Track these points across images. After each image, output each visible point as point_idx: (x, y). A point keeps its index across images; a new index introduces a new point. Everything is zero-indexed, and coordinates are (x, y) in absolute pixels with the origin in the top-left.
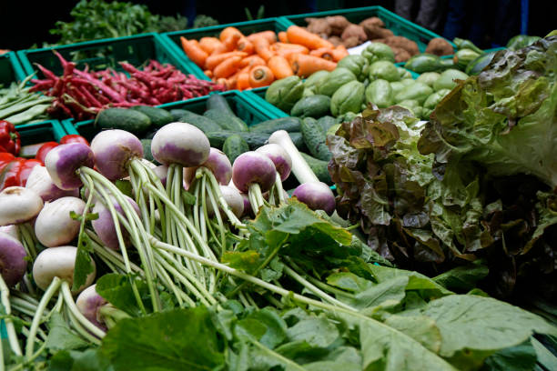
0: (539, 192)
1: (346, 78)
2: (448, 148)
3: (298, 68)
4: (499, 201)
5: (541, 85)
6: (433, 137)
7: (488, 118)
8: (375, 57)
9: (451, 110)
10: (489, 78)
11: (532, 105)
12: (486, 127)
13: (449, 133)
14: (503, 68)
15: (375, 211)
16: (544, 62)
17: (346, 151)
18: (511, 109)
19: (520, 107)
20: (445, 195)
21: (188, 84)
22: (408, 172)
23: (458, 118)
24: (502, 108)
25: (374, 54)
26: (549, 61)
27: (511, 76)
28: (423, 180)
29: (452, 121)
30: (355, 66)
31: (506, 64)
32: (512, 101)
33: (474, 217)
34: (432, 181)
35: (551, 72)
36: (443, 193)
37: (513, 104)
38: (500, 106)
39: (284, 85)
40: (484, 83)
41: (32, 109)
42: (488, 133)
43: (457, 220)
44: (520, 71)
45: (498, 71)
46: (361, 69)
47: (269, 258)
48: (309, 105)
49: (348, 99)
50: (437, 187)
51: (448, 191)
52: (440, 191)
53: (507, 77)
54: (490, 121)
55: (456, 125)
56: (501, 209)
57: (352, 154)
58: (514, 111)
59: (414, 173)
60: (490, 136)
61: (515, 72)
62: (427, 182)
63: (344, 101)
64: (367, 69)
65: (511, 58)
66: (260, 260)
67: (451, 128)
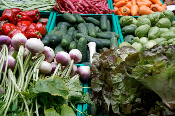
0: (157, 102)
1: (145, 22)
2: (126, 74)
3: (139, 11)
4: (140, 99)
5: (163, 65)
6: (122, 68)
7: (140, 69)
8: (165, 16)
9: (132, 60)
10: (146, 55)
11: (157, 71)
12: (139, 72)
13: (129, 68)
14: (155, 52)
15: (95, 86)
16: (172, 55)
17: (98, 60)
18: (149, 69)
19: (154, 70)
20: (123, 89)
21: (102, 8)
22: (114, 76)
23: (134, 64)
24: (146, 68)
25: (165, 14)
26: (174, 55)
27: (157, 56)
28: (118, 80)
29: (132, 64)
30: (153, 18)
31: (156, 51)
32: (150, 67)
33: (129, 101)
34: (121, 82)
35: (174, 60)
36: (122, 88)
37: (151, 68)
38: (146, 67)
39: (125, 18)
40: (144, 56)
41: (47, 7)
42: (138, 75)
43: (124, 99)
44: (162, 55)
45: (152, 52)
46: (155, 20)
47: (32, 96)
48: (127, 29)
49: (141, 31)
50: (122, 85)
51: (124, 88)
52: (122, 87)
53: (154, 56)
54: (141, 71)
55: (133, 66)
56: (140, 102)
57: (99, 62)
58: (150, 71)
59: (116, 77)
60: (139, 76)
61: (159, 55)
62: (119, 81)
63: (139, 32)
64: (157, 20)
65: (160, 49)
66: (30, 95)
67: (131, 67)
